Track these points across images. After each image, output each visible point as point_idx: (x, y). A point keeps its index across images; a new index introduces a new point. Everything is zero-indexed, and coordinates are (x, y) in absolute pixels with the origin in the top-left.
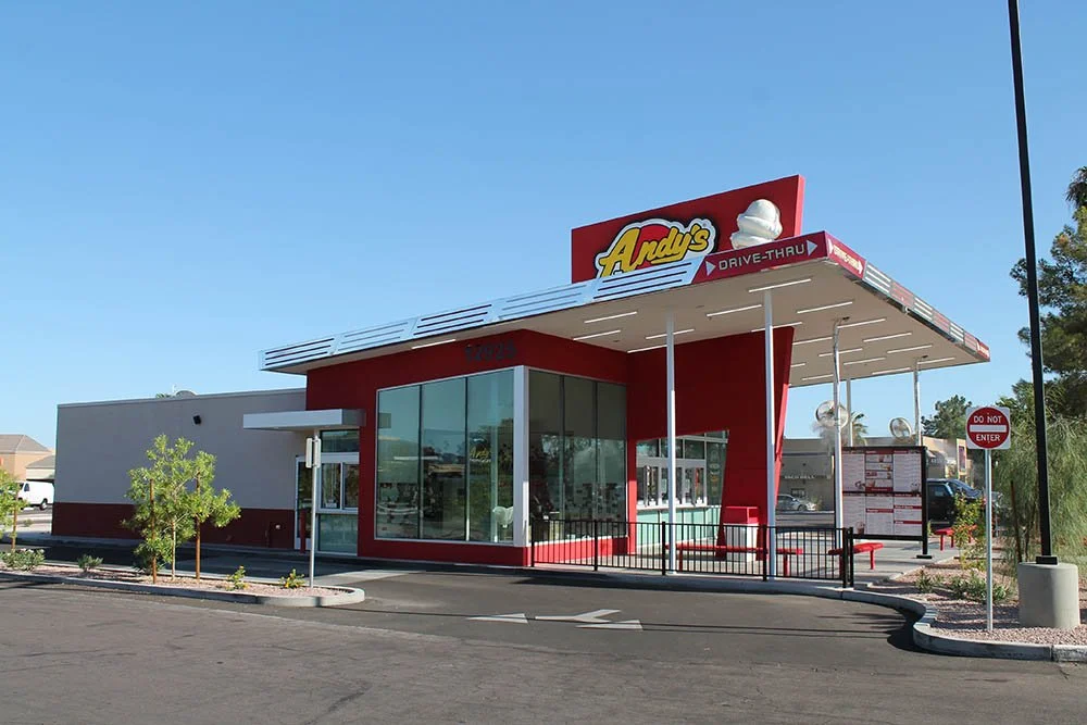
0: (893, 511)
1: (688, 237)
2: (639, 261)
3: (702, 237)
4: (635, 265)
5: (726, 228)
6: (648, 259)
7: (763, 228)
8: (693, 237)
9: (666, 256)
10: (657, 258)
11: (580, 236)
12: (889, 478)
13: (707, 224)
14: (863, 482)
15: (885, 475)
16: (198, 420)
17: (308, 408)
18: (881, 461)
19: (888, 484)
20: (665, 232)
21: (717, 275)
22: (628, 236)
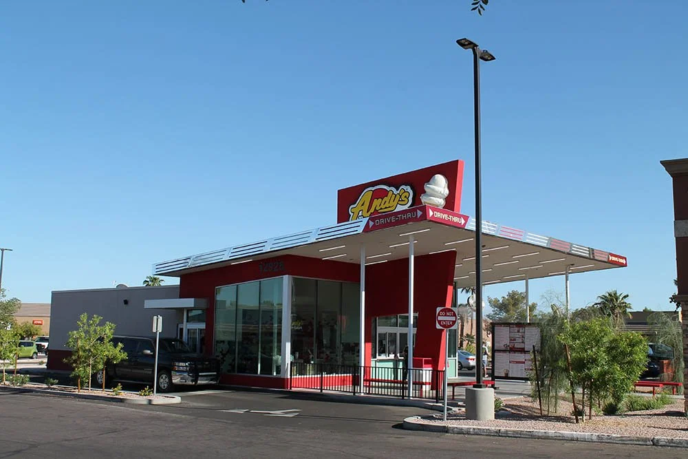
0: (524, 363)
1: (398, 196)
2: (372, 210)
3: (405, 197)
4: (369, 213)
5: (419, 191)
6: (377, 209)
7: (437, 192)
8: (401, 196)
9: (386, 208)
10: (381, 209)
11: (342, 194)
12: (523, 342)
13: (408, 189)
14: (508, 344)
15: (521, 341)
16: (126, 302)
17: (180, 298)
18: (518, 332)
19: (521, 346)
20: (385, 193)
21: (375, 228)
22: (366, 195)
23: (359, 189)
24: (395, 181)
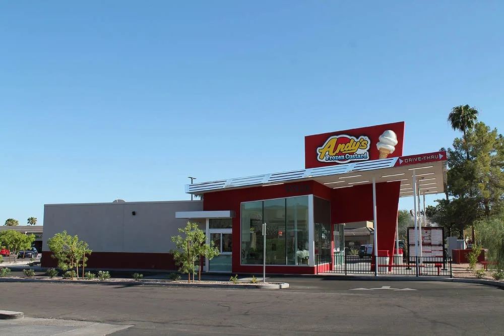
0: (431, 252)
1: (359, 143)
2: (337, 151)
3: (365, 144)
4: (335, 153)
5: (374, 140)
6: (341, 151)
8: (361, 143)
9: (349, 150)
10: (345, 151)
11: (308, 139)
12: (430, 239)
13: (366, 138)
15: (428, 238)
16: (134, 213)
17: (204, 210)
18: (426, 233)
19: (429, 241)
20: (349, 141)
21: (404, 164)
22: (332, 141)
23: (326, 136)
24: (356, 133)
